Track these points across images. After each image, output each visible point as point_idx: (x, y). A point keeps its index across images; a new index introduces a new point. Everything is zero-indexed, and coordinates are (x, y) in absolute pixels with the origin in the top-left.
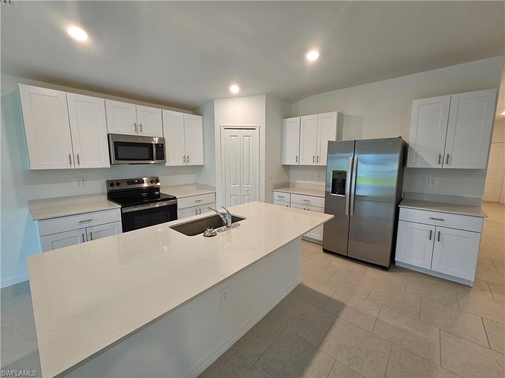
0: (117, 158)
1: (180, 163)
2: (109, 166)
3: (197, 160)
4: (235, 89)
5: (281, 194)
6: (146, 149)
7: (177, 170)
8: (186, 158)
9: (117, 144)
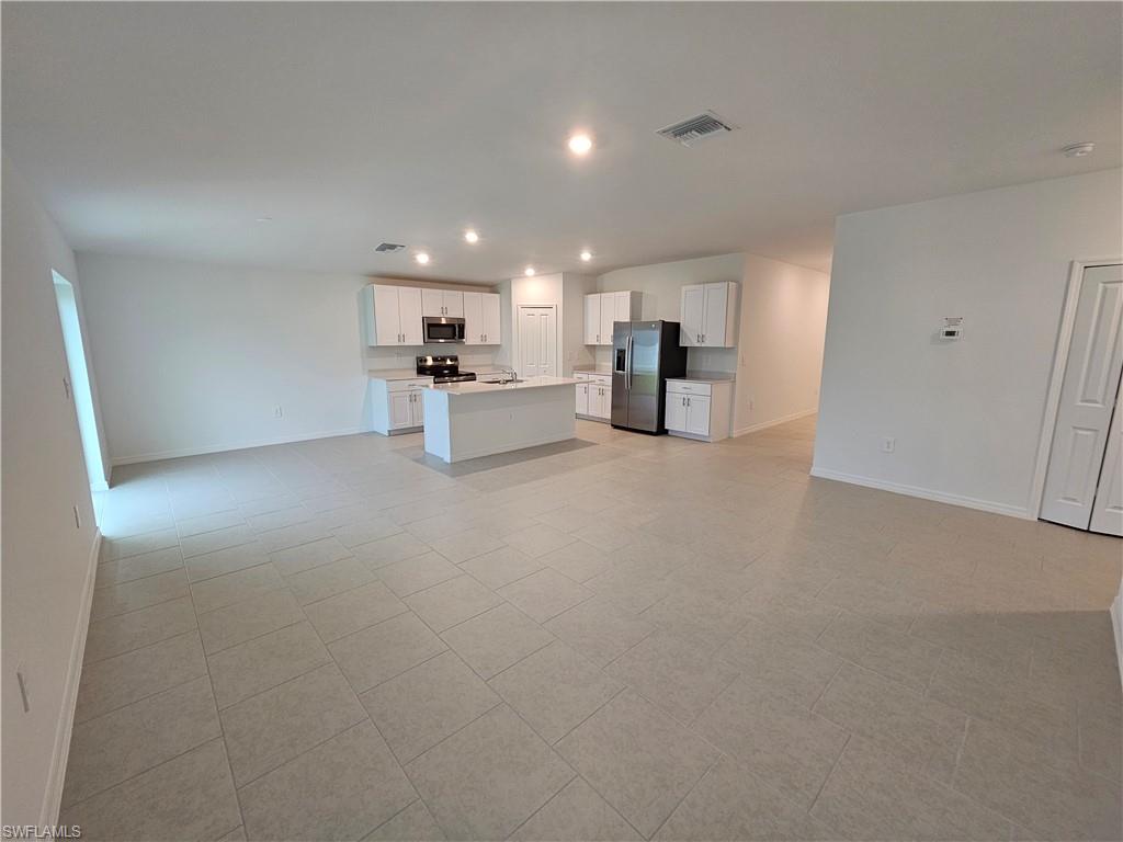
0: (429, 337)
1: (478, 342)
2: (422, 344)
3: (494, 340)
4: (530, 272)
5: (579, 375)
6: (450, 330)
7: (475, 349)
8: (484, 338)
9: (429, 325)
